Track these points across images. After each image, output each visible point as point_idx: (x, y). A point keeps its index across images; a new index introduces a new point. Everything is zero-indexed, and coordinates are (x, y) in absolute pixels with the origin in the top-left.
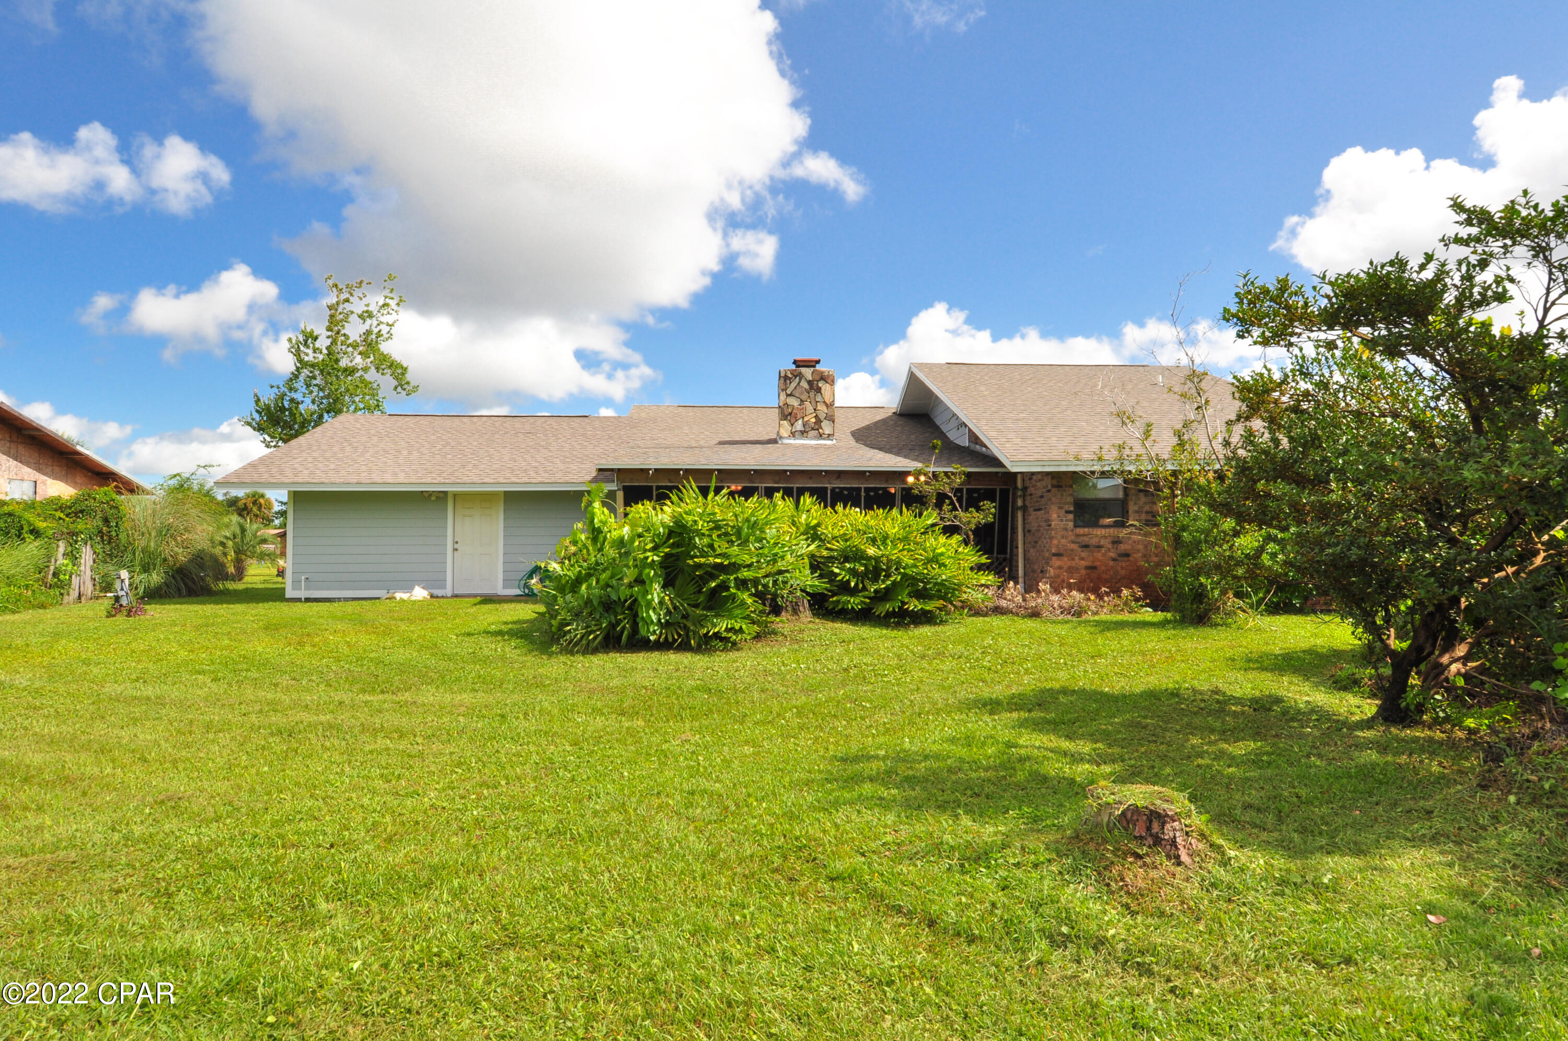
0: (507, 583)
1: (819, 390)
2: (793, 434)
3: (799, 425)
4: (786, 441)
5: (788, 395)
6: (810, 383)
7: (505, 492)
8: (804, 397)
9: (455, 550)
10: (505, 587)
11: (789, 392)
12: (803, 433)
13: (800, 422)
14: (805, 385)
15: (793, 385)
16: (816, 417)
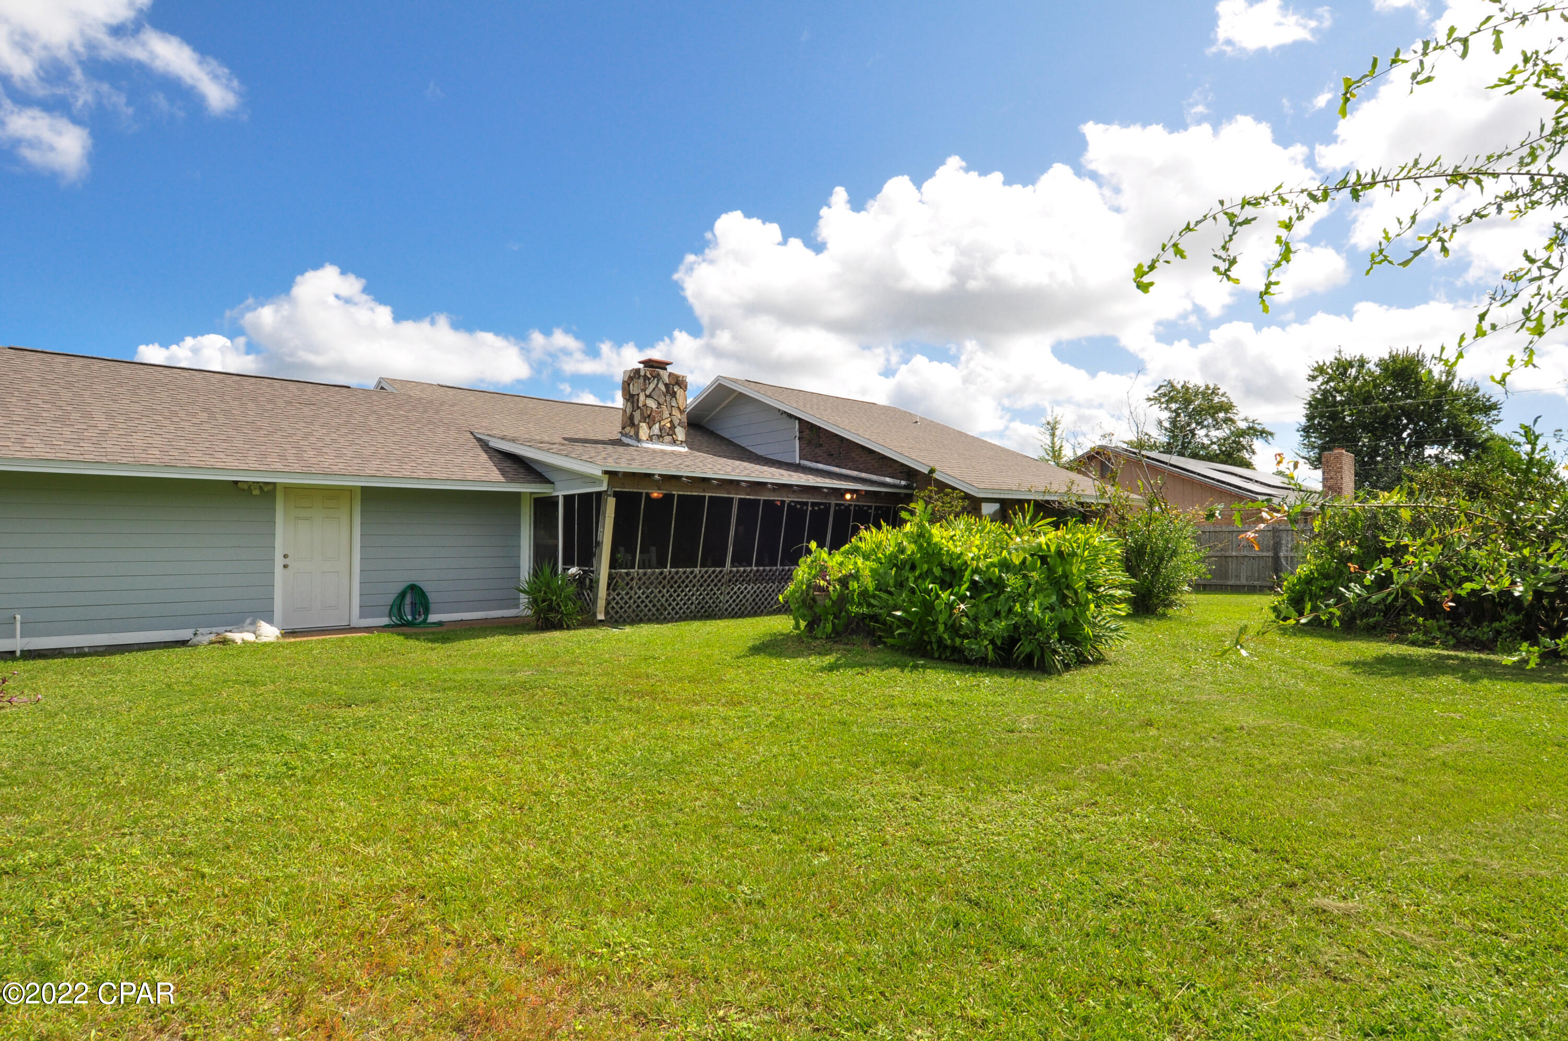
0: (365, 611)
1: (674, 395)
2: (651, 438)
3: (656, 429)
4: (645, 445)
5: (647, 396)
6: (666, 385)
7: (363, 488)
8: (661, 400)
9: (285, 566)
10: (361, 616)
11: (648, 392)
12: (660, 437)
13: (657, 425)
14: (663, 388)
15: (652, 386)
16: (671, 422)
